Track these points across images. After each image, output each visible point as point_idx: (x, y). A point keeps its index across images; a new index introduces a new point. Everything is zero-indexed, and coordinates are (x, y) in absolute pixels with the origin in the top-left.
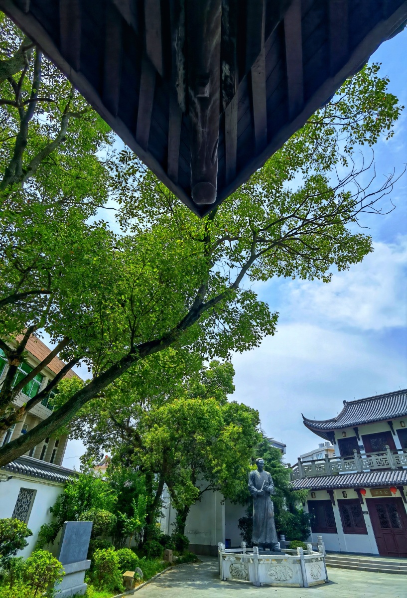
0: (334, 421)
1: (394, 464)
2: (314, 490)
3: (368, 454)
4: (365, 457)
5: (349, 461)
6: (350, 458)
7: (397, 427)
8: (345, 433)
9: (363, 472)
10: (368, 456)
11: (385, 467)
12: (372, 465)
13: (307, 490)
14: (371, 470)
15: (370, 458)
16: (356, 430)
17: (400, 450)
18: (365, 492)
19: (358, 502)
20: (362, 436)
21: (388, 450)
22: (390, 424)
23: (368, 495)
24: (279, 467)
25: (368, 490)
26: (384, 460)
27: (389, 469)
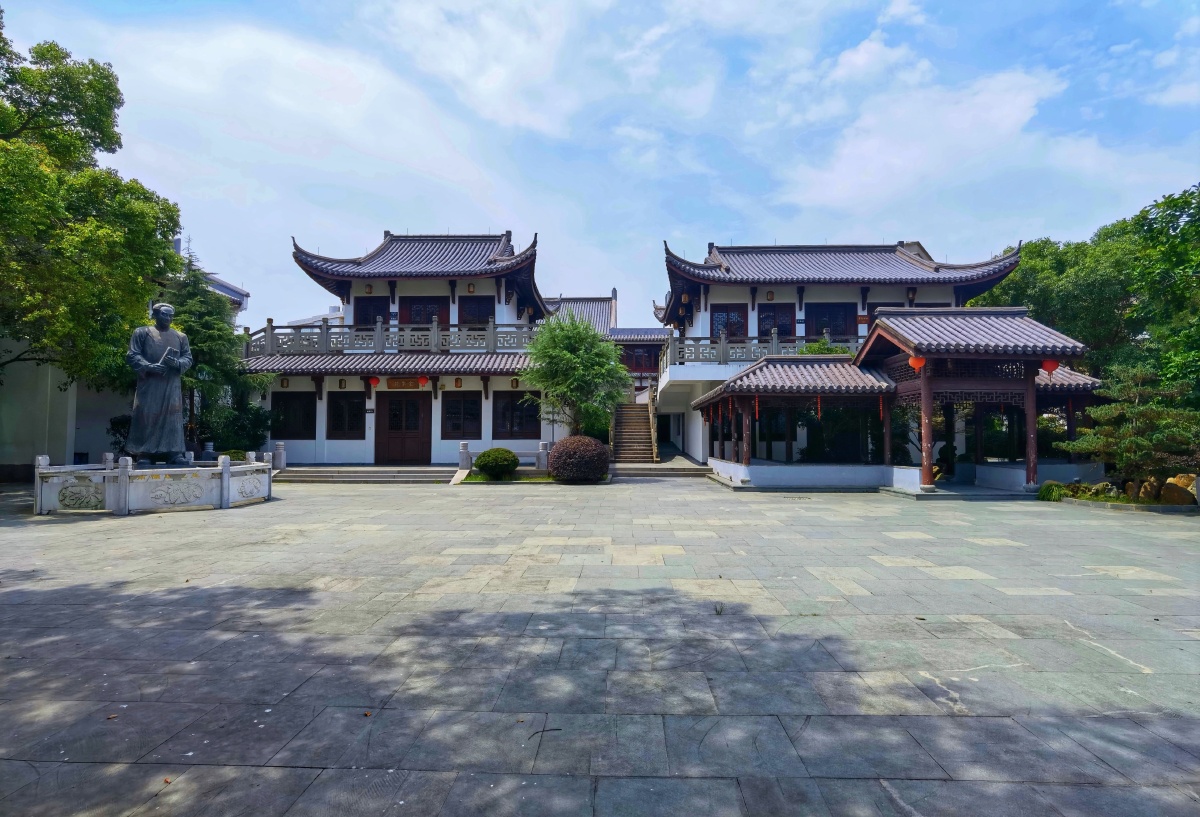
0: (356, 262)
1: (435, 346)
2: (286, 375)
3: (401, 326)
4: (396, 330)
5: (364, 333)
6: (369, 330)
7: (461, 291)
8: (370, 286)
9: (383, 353)
10: (401, 330)
11: (422, 348)
12: (402, 343)
13: (274, 374)
14: (400, 351)
15: (402, 333)
16: (392, 285)
17: (454, 326)
18: (378, 381)
19: (363, 396)
20: (401, 298)
21: (435, 324)
22: (453, 284)
23: (382, 386)
24: (219, 330)
25: (383, 380)
26: (423, 338)
27: (428, 352)
